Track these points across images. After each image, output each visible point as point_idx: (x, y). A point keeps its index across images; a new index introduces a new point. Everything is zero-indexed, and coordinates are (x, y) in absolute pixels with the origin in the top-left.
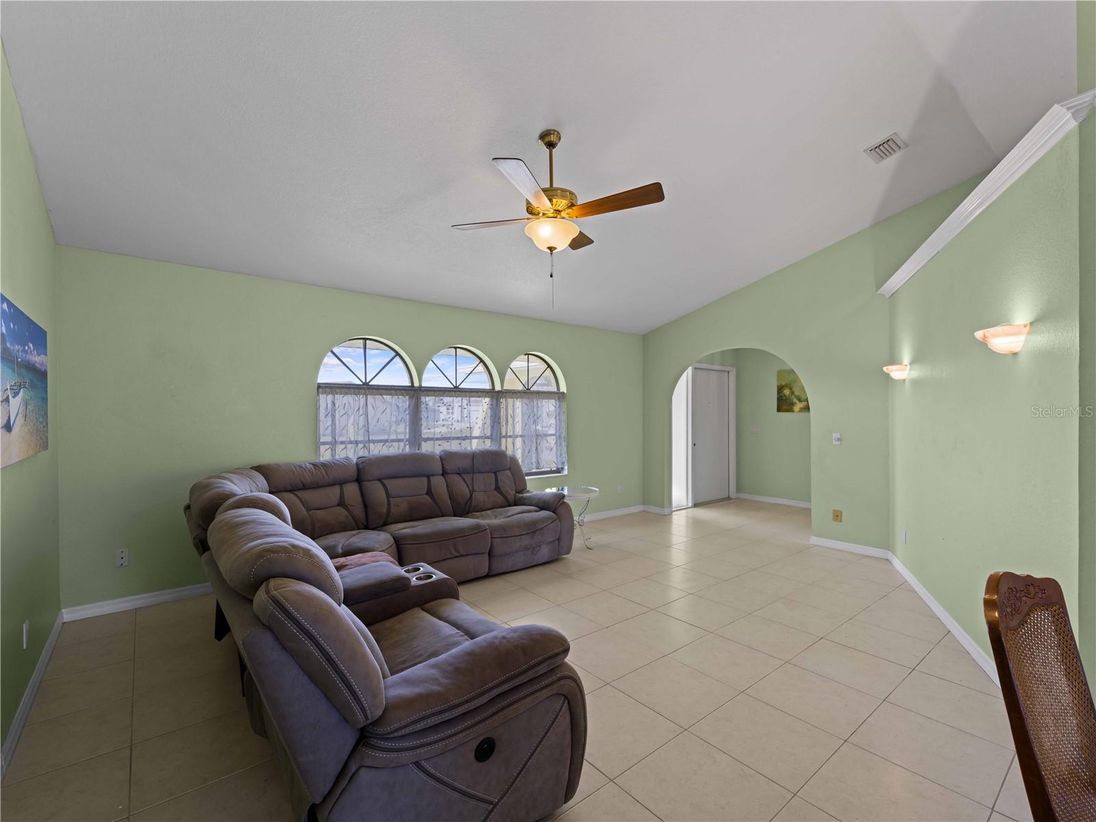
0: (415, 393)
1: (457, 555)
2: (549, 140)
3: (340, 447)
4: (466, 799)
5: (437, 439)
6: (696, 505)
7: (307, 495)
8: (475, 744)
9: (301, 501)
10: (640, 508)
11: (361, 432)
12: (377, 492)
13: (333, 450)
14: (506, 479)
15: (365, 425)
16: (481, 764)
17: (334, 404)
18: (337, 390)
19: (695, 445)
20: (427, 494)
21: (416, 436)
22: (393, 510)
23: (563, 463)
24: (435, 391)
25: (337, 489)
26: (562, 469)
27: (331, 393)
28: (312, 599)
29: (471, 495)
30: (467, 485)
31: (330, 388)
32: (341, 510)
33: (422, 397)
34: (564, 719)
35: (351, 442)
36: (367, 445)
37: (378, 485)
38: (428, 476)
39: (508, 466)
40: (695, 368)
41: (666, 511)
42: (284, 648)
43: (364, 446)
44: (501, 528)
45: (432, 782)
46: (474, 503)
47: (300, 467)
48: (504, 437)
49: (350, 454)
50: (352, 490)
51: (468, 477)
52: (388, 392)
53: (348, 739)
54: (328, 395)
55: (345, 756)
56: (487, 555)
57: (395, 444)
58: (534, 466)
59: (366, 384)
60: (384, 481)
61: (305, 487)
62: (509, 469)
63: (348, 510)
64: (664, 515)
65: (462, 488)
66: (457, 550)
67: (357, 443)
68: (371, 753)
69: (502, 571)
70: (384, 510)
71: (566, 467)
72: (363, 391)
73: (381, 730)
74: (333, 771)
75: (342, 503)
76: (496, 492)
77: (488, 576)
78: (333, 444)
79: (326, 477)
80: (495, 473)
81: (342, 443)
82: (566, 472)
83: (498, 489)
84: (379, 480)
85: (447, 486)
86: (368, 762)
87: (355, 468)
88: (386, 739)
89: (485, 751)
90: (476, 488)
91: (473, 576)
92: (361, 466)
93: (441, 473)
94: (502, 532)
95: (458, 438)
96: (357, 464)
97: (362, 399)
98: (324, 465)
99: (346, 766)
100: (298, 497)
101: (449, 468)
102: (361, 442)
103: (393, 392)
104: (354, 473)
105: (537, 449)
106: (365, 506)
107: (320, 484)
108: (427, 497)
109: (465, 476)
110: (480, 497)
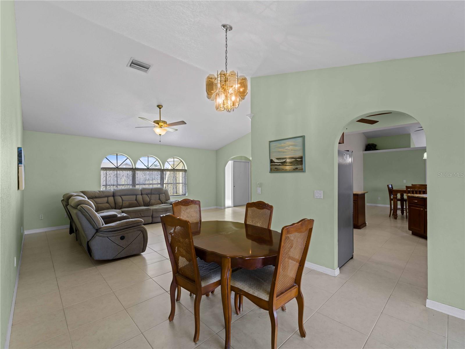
0: (134, 170)
1: (141, 216)
2: (160, 107)
3: (108, 187)
4: (118, 246)
5: (141, 184)
6: (234, 206)
7: (97, 200)
8: (120, 236)
9: (95, 201)
10: (215, 207)
11: (115, 182)
12: (119, 199)
13: (106, 188)
14: (163, 197)
15: (116, 180)
16: (121, 240)
17: (106, 174)
18: (107, 169)
19: (234, 186)
20: (135, 200)
21: (134, 183)
22: (124, 204)
23: (186, 192)
24: (140, 169)
25: (106, 199)
26: (186, 194)
27: (106, 170)
28: (87, 207)
29: (150, 201)
30: (149, 198)
31: (105, 169)
32: (107, 204)
33: (136, 172)
34: (141, 235)
35: (112, 185)
36: (117, 186)
37: (120, 197)
38: (136, 195)
39: (164, 192)
40: (234, 161)
41: (222, 208)
42: (83, 214)
43: (116, 186)
44: (156, 209)
45: (110, 241)
46: (150, 203)
47: (95, 192)
48: (165, 184)
49: (112, 189)
50: (111, 199)
51: (149, 196)
52: (124, 170)
53: (94, 231)
54: (104, 171)
55: (94, 234)
56: (151, 217)
57: (127, 186)
58: (175, 193)
59: (117, 167)
60: (122, 196)
61: (96, 197)
62: (164, 193)
63: (109, 204)
64: (222, 209)
65: (147, 199)
66: (141, 215)
67: (114, 185)
68: (98, 233)
69: (156, 222)
70: (121, 204)
71: (187, 193)
72: (116, 170)
73: (100, 230)
74: (91, 236)
75: (108, 202)
76: (159, 200)
77: (152, 223)
78: (106, 185)
79: (103, 195)
80: (159, 195)
81: (109, 185)
82: (187, 195)
83: (159, 199)
84: (120, 196)
85: (142, 198)
86: (98, 235)
87: (112, 192)
88: (101, 232)
89: (122, 238)
90: (152, 199)
91: (147, 223)
92: (114, 192)
93: (141, 194)
94: (156, 211)
95: (148, 184)
96: (113, 192)
97: (116, 172)
98: (102, 191)
99: (94, 235)
100: (93, 200)
101: (143, 193)
102: (115, 185)
103: (126, 170)
104: (112, 194)
105: (176, 188)
106: (115, 203)
107: (101, 197)
108: (135, 201)
109: (148, 195)
110: (153, 201)
